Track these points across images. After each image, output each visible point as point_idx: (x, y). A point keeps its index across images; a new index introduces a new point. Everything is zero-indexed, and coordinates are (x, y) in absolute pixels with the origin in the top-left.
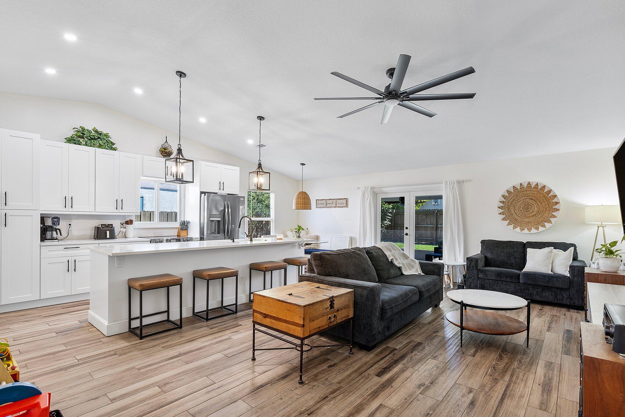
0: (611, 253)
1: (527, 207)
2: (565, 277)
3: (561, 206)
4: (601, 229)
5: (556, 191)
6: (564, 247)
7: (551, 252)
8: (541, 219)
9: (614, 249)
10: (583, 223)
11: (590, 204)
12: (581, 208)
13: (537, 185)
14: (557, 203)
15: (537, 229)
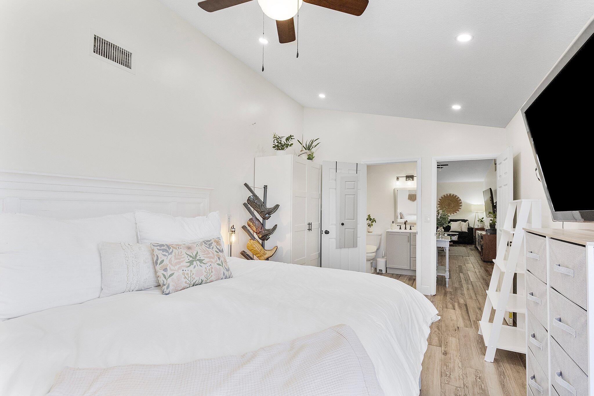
0: (482, 221)
1: (449, 205)
2: (466, 232)
3: (463, 204)
4: (477, 213)
5: (461, 198)
6: (465, 221)
7: (460, 223)
8: (455, 210)
9: (483, 220)
10: (470, 211)
11: (472, 204)
12: (470, 205)
13: (453, 195)
14: (461, 203)
15: (454, 214)
